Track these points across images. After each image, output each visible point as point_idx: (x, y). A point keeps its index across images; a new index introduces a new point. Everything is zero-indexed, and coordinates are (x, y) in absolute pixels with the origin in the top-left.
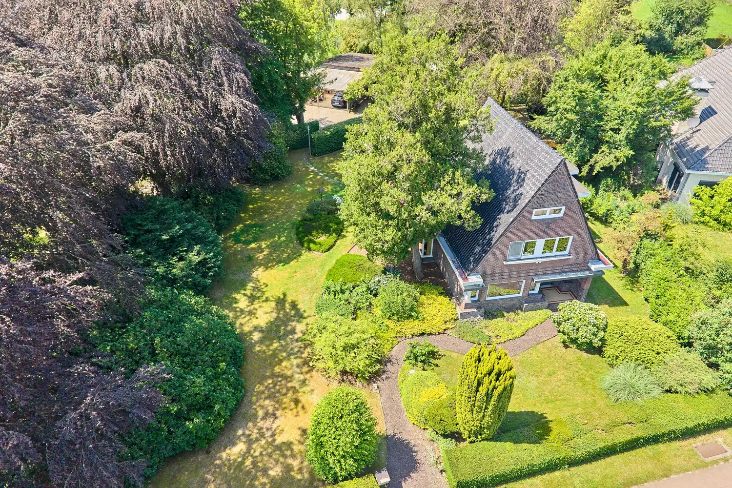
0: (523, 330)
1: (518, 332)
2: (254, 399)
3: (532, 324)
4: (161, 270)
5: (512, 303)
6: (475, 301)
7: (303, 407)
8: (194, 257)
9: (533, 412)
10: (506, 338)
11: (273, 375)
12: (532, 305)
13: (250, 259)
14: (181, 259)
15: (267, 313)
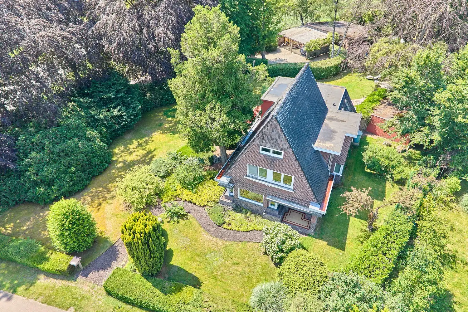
0: (250, 228)
1: (244, 228)
2: (86, 194)
3: (259, 228)
4: (93, 113)
5: (258, 208)
6: (232, 196)
7: (99, 209)
8: (116, 112)
9: (198, 278)
10: (234, 228)
11: (105, 188)
12: (268, 215)
13: (161, 125)
14: (108, 111)
15: (137, 156)
